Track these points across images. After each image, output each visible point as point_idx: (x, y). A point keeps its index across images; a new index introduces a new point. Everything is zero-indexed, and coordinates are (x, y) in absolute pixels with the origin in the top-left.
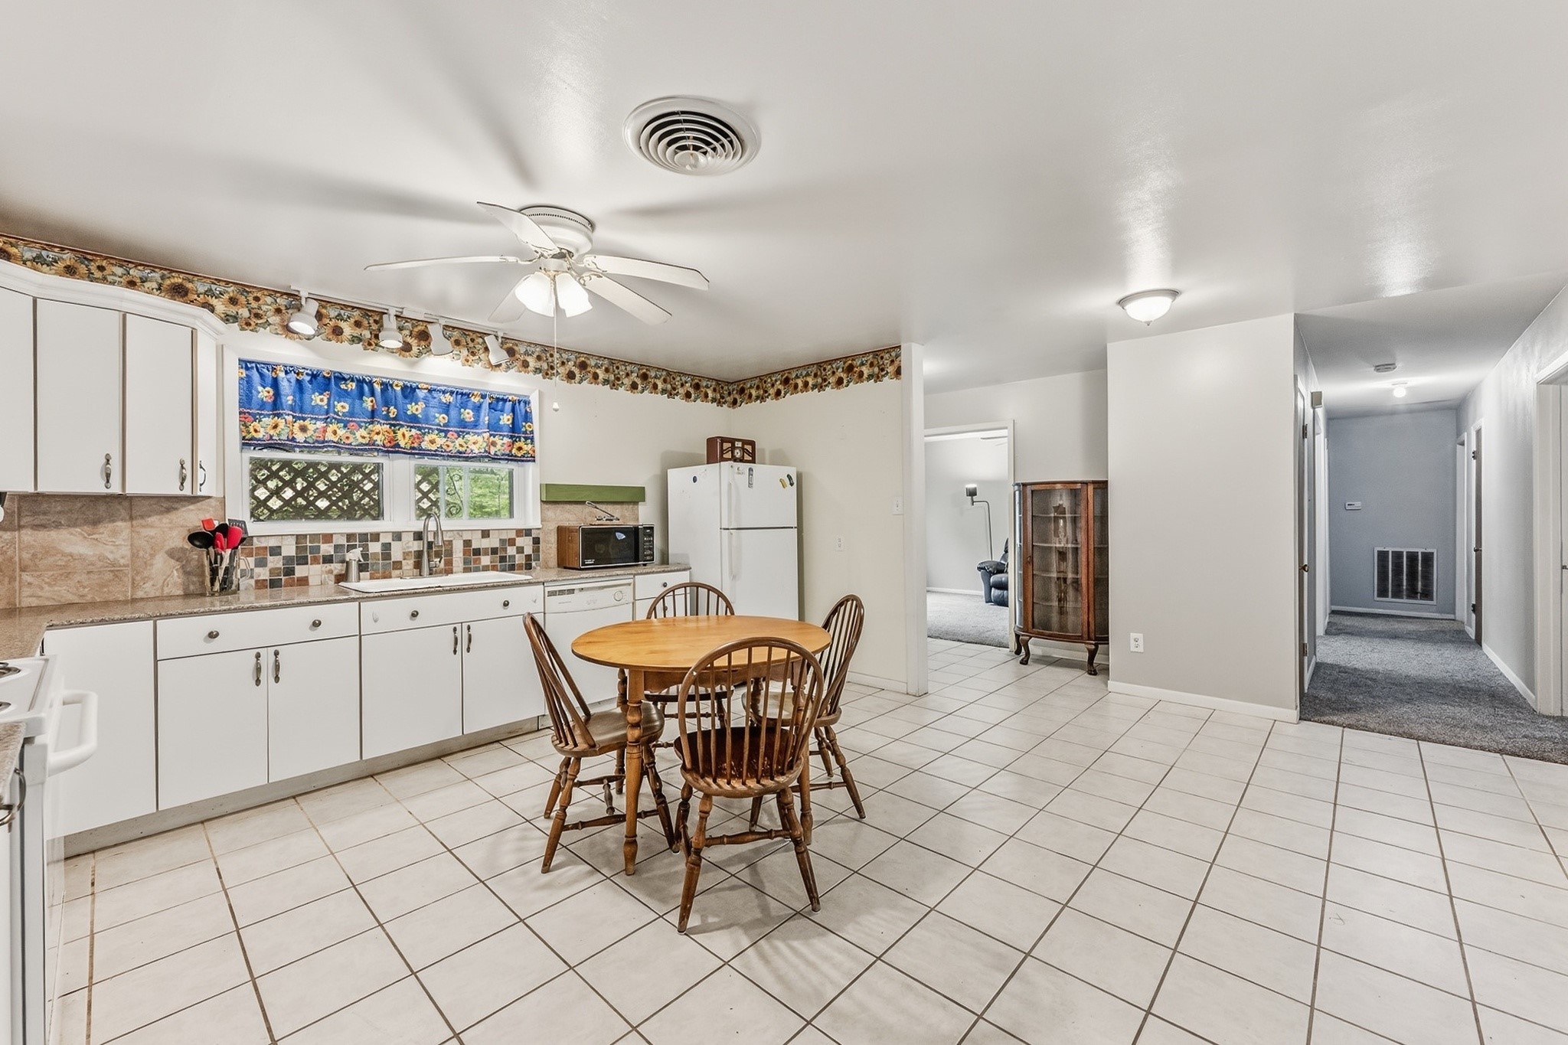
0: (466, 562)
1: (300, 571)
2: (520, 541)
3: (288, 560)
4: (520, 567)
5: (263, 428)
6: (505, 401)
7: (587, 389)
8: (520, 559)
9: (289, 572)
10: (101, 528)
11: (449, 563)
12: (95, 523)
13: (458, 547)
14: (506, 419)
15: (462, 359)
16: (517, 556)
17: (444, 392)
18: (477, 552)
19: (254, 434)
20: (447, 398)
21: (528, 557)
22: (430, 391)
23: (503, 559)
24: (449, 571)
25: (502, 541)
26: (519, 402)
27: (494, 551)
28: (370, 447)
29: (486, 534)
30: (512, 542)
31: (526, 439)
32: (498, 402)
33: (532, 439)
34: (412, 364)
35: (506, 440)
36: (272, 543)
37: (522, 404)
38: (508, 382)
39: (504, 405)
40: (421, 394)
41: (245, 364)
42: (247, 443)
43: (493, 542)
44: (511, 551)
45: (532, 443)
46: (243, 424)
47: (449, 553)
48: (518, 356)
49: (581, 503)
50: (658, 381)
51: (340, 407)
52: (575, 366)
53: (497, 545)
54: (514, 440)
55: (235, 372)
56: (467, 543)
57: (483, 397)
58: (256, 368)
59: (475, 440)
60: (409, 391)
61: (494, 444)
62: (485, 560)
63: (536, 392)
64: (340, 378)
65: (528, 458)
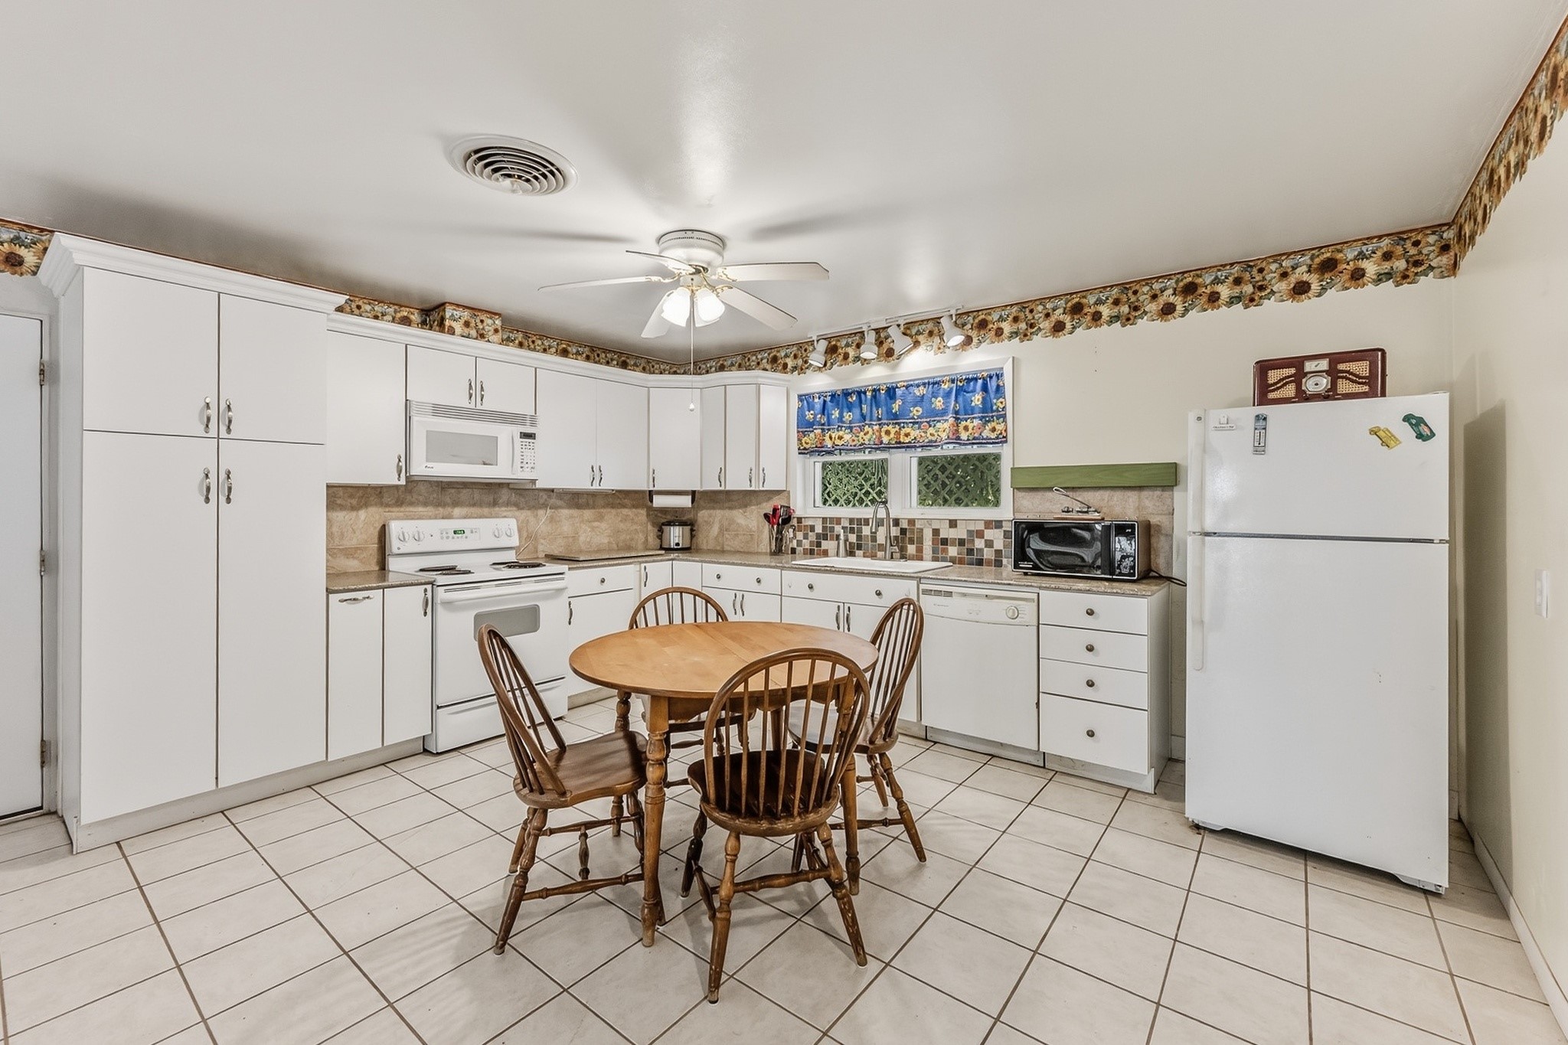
0: (935, 550)
1: (825, 545)
2: (989, 534)
3: (818, 535)
4: (989, 563)
5: (810, 440)
6: (976, 379)
7: (1083, 337)
8: (988, 554)
9: (819, 545)
10: (749, 509)
11: (920, 550)
12: (746, 506)
13: (928, 535)
14: (977, 399)
15: (935, 347)
16: (985, 549)
17: (918, 386)
18: (945, 542)
19: (805, 445)
20: (920, 391)
21: (998, 553)
22: (907, 387)
23: (970, 552)
24: (919, 557)
25: (970, 532)
26: (991, 377)
27: (962, 542)
28: (880, 447)
29: (953, 524)
30: (980, 534)
31: (999, 417)
32: (964, 384)
33: (1004, 416)
34: (894, 367)
35: (976, 422)
36: (810, 523)
37: (994, 378)
38: (980, 358)
39: (975, 385)
40: (899, 392)
41: (801, 398)
42: (802, 452)
43: (960, 533)
44: (979, 544)
45: (1005, 421)
46: (799, 440)
47: (920, 541)
48: (991, 326)
49: (1050, 489)
50: (1220, 288)
51: (848, 416)
52: (1064, 313)
53: (965, 537)
54: (985, 421)
55: (795, 404)
56: (936, 532)
57: (953, 381)
58: (805, 399)
59: (945, 427)
60: (891, 392)
61: (966, 428)
62: (953, 551)
63: (1011, 359)
64: (847, 394)
65: (1002, 439)
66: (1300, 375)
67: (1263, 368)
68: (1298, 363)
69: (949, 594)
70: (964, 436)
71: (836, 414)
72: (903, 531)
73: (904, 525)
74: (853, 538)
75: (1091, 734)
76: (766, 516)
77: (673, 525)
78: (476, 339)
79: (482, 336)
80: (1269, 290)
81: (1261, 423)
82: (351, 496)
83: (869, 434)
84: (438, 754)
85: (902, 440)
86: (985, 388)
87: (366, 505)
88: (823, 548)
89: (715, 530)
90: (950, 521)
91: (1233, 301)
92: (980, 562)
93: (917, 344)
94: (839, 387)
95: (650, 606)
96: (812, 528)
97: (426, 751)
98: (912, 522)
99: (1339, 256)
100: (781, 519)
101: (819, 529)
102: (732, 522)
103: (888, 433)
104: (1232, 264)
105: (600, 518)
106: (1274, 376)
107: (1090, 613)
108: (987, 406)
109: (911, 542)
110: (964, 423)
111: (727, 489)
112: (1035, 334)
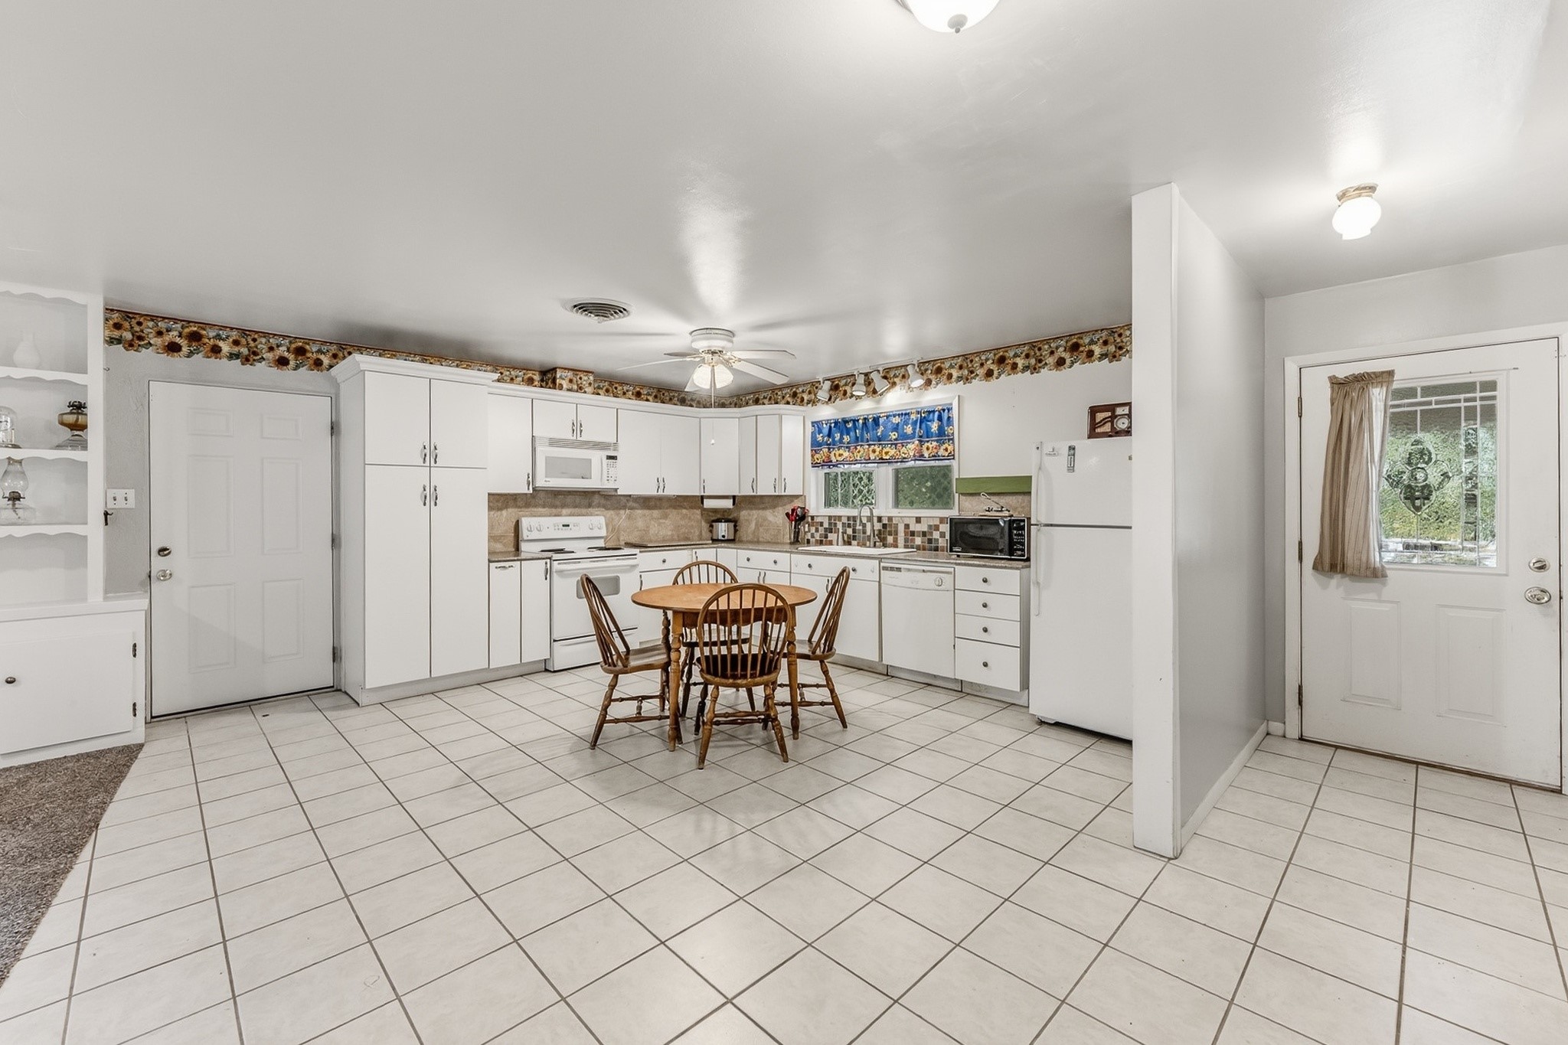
0: (906, 540)
1: (830, 536)
2: (942, 528)
3: (825, 529)
5: (820, 456)
6: (934, 412)
7: (1004, 381)
9: (826, 537)
10: (777, 509)
11: (896, 540)
13: (901, 528)
14: (934, 427)
15: (905, 387)
16: (940, 539)
17: (894, 416)
18: (913, 534)
19: (816, 461)
20: (896, 420)
22: (887, 417)
23: (930, 541)
24: (896, 546)
25: (930, 527)
26: (944, 410)
27: (924, 534)
28: (868, 461)
29: (918, 520)
30: (936, 528)
31: (949, 440)
32: (925, 416)
33: (952, 439)
34: (878, 402)
35: (934, 444)
36: (820, 520)
37: (946, 411)
38: (937, 396)
39: (933, 416)
40: (881, 420)
41: (813, 424)
42: (815, 465)
43: (923, 527)
44: (936, 535)
45: (953, 443)
46: (812, 456)
47: (896, 533)
48: (944, 372)
49: (979, 494)
50: (1093, 347)
51: (846, 438)
52: (993, 363)
53: (926, 530)
54: (941, 442)
55: (809, 429)
56: (907, 526)
57: (918, 412)
58: (817, 425)
59: (912, 447)
60: (876, 420)
61: (928, 449)
62: (918, 541)
63: (957, 398)
64: (845, 421)
65: (952, 456)
66: (1113, 417)
67: (1094, 411)
68: (1113, 408)
69: (899, 570)
70: (926, 455)
71: (837, 436)
72: (884, 526)
73: (885, 521)
74: (850, 531)
75: (985, 665)
76: (787, 514)
77: (721, 522)
78: (577, 391)
79: (581, 388)
80: (1125, 350)
81: (1072, 452)
82: (498, 501)
83: (862, 451)
84: (555, 672)
85: (884, 457)
86: (940, 418)
87: (506, 507)
88: (829, 539)
89: (753, 525)
90: (917, 518)
91: (1103, 356)
92: (936, 549)
93: (894, 384)
94: (839, 416)
95: (686, 572)
96: (821, 524)
97: (546, 670)
98: (890, 519)
100: (798, 517)
101: (826, 525)
102: (765, 519)
103: (874, 451)
104: (1102, 330)
106: (1100, 416)
107: (985, 581)
108: (941, 432)
109: (890, 534)
110: (926, 444)
111: (758, 494)
112: (974, 378)
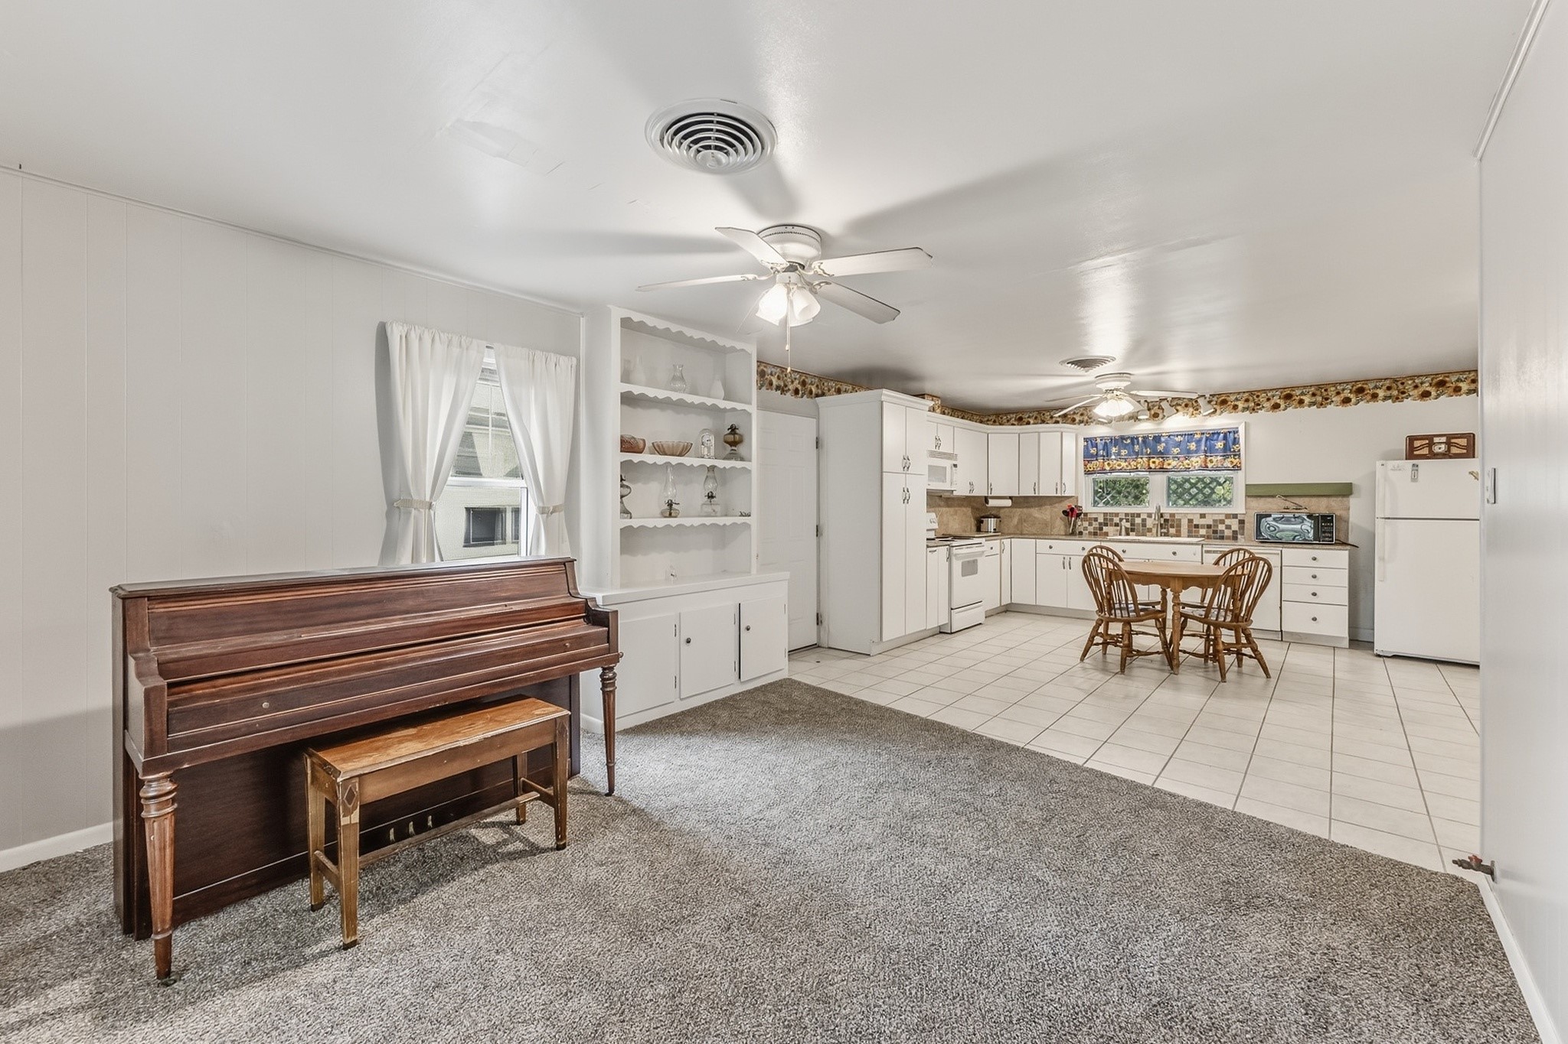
0: (1190, 531)
1: (1105, 529)
2: (1228, 522)
3: (1100, 524)
4: (1228, 538)
5: (1095, 464)
6: (1219, 434)
8: (1228, 533)
9: (1101, 529)
10: (1043, 508)
11: (1178, 531)
12: (1041, 506)
13: (1184, 523)
14: (1220, 445)
15: (1190, 414)
16: (1226, 530)
17: (1177, 435)
18: (1197, 526)
19: (1089, 469)
20: (1179, 439)
21: (1235, 532)
22: (1169, 436)
23: (1215, 532)
24: (1178, 534)
25: (1215, 521)
26: (1229, 433)
27: (1209, 527)
28: (1147, 470)
29: (1203, 516)
30: (1222, 522)
31: (1235, 455)
32: (1214, 435)
33: (1239, 455)
34: (1159, 424)
35: (1219, 458)
36: (1094, 516)
37: (1232, 433)
38: (1221, 421)
39: (1218, 437)
40: (1163, 439)
41: (1086, 440)
42: (1088, 473)
43: (1208, 521)
44: (1221, 527)
45: (1239, 458)
46: (1085, 465)
47: (1179, 526)
48: (1229, 403)
49: (1273, 496)
50: (1378, 391)
51: (1124, 452)
52: (1280, 399)
53: (1211, 523)
54: (1226, 457)
55: (1082, 444)
56: (1190, 521)
57: (1203, 434)
58: (1090, 441)
59: (1197, 460)
60: (1157, 439)
61: (1211, 461)
62: (1203, 532)
63: (1243, 424)
64: (1123, 438)
65: (1236, 468)
66: (1431, 444)
67: (1411, 439)
68: (1430, 438)
70: (1210, 465)
71: (1114, 450)
72: (1166, 521)
73: (1167, 517)
74: (1128, 525)
75: (1314, 619)
76: (1064, 512)
77: (991, 518)
80: (1407, 394)
81: (1415, 468)
83: (1143, 461)
84: (952, 633)
85: (1164, 467)
86: (1225, 438)
89: (1015, 521)
90: (1201, 514)
91: (1386, 398)
92: (1222, 538)
93: (1177, 411)
94: (1117, 434)
96: (1096, 519)
97: (941, 633)
98: (1172, 515)
99: (1447, 379)
100: (1072, 513)
101: (1101, 520)
102: (1030, 515)
103: (1154, 462)
104: (1385, 379)
105: (956, 514)
106: (1417, 444)
107: (1314, 559)
108: (1226, 448)
109: (1172, 526)
110: (1209, 458)
111: (1041, 495)
112: (1260, 409)
